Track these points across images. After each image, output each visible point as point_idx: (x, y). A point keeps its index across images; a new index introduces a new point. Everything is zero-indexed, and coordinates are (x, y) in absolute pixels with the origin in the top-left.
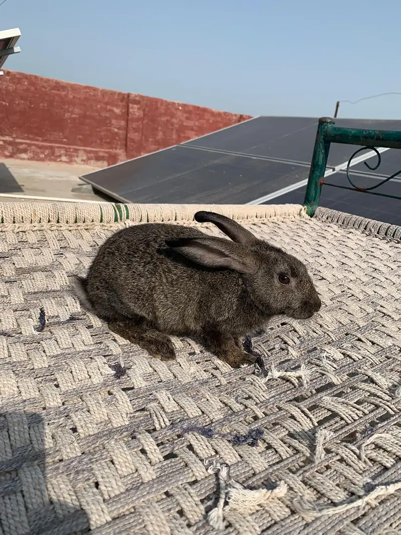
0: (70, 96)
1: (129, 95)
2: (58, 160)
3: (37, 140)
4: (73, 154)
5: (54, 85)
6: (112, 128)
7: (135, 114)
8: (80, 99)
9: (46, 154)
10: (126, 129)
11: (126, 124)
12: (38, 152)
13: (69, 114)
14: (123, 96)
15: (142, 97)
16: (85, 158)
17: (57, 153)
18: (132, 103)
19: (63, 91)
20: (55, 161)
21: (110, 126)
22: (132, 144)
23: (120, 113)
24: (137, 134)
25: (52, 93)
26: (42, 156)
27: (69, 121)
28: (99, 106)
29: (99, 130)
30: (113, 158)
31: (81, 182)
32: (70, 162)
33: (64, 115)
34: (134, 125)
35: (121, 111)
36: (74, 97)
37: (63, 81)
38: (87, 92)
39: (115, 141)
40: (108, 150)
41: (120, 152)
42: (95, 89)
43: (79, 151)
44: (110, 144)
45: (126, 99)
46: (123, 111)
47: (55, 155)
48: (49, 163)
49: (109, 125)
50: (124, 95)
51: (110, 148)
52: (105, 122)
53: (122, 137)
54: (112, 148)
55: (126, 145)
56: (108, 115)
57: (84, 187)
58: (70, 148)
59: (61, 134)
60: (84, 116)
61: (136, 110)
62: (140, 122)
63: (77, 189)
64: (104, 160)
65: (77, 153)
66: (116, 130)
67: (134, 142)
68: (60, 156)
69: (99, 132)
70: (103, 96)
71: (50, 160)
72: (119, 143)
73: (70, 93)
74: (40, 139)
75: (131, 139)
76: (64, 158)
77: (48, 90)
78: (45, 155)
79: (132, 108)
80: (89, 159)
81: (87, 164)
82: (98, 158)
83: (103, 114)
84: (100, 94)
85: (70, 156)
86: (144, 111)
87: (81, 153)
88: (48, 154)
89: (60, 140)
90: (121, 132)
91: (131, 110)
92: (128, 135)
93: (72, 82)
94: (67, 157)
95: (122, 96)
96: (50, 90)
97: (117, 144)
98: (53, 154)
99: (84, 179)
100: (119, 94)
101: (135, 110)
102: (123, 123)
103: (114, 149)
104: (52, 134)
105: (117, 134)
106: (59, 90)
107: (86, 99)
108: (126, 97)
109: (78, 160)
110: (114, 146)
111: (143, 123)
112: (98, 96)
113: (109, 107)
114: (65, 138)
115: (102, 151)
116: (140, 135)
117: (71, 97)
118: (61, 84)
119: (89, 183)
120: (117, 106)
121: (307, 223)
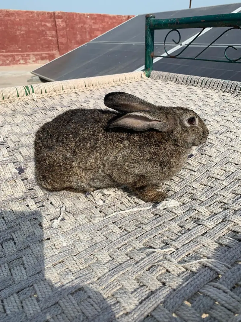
0: (17, 19)
1: (54, 13)
2: (18, 63)
3: (3, 52)
4: (26, 58)
5: (6, 13)
6: (48, 37)
7: (60, 25)
8: (24, 20)
9: (10, 60)
10: (57, 36)
11: (56, 32)
12: (5, 60)
13: (19, 32)
14: (51, 15)
15: (63, 13)
16: (34, 59)
17: (17, 58)
18: (57, 19)
19: (12, 17)
20: (17, 64)
21: (47, 36)
22: (62, 46)
23: (51, 26)
24: (64, 39)
25: (6, 19)
26: (8, 62)
27: (20, 36)
28: (37, 24)
29: (39, 39)
30: (52, 57)
31: (34, 75)
32: (26, 63)
33: (16, 32)
34: (61, 33)
35: (51, 25)
36: (20, 20)
37: (11, 10)
38: (28, 15)
39: (51, 46)
40: (48, 52)
41: (56, 52)
42: (32, 12)
43: (30, 56)
44: (48, 48)
45: (53, 16)
46: (53, 24)
47: (16, 60)
48: (13, 66)
49: (45, 35)
50: (51, 13)
51: (48, 51)
52: (42, 34)
53: (55, 42)
54: (50, 50)
55: (58, 47)
56: (43, 29)
57: (34, 78)
58: (24, 54)
59: (17, 46)
60: (28, 32)
61: (61, 23)
62: (65, 30)
63: (31, 80)
64: (46, 59)
65: (29, 57)
66: (50, 38)
67: (63, 45)
68: (19, 60)
69: (40, 41)
70: (38, 16)
71: (14, 64)
72: (54, 46)
73: (16, 18)
74: (4, 51)
75: (60, 42)
76: (22, 62)
77: (2, 17)
78: (10, 61)
79: (58, 21)
80: (37, 60)
81: (37, 63)
82: (43, 59)
83: (40, 29)
84: (35, 15)
85: (26, 60)
86: (66, 22)
87: (31, 56)
88: (11, 60)
89: (17, 49)
90: (53, 39)
91: (57, 23)
92: (59, 41)
93: (17, 10)
94: (24, 60)
95: (50, 14)
96: (4, 17)
97: (53, 48)
98: (14, 59)
99: (34, 73)
100: (48, 13)
102: (54, 33)
103: (52, 51)
104: (11, 47)
105: (51, 41)
106: (9, 16)
107: (28, 20)
108: (53, 14)
109: (31, 61)
110: (51, 49)
111: (66, 30)
112: (35, 16)
113: (43, 23)
114: (20, 48)
115: (44, 53)
116: (66, 39)
117: (18, 20)
118: (10, 12)
119: (37, 75)
120: (48, 22)
121: (144, 81)
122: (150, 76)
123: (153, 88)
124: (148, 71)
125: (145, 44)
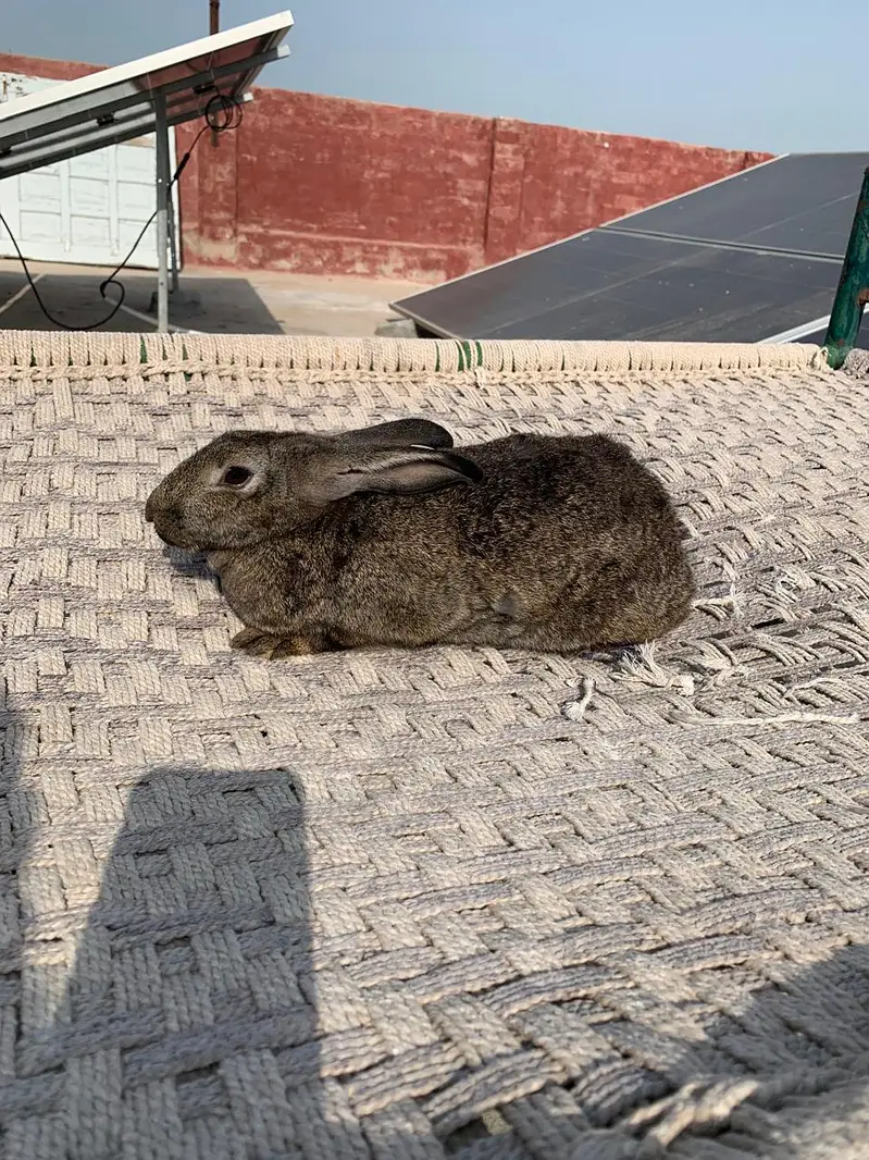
0: (374, 133)
1: (494, 123)
2: (348, 271)
3: (309, 230)
4: (377, 256)
5: (345, 110)
6: (460, 198)
7: (507, 164)
8: (394, 138)
9: (325, 259)
10: (488, 198)
11: (487, 187)
12: (311, 257)
13: (372, 172)
14: (484, 127)
15: (524, 125)
16: (401, 265)
17: (347, 255)
18: (500, 141)
19: (362, 124)
20: (343, 272)
21: (456, 195)
22: (498, 230)
23: (476, 164)
24: (509, 208)
25: (341, 129)
26: (318, 263)
27: (372, 187)
28: (432, 152)
29: (430, 202)
30: (456, 263)
31: (396, 315)
32: (372, 274)
33: (363, 173)
34: (504, 188)
35: (478, 160)
36: (383, 135)
37: (361, 101)
38: (410, 122)
39: (463, 226)
40: (448, 247)
41: (473, 249)
42: (425, 115)
43: (390, 251)
44: (453, 233)
45: (490, 133)
46: (483, 158)
47: (344, 260)
48: (331, 277)
49: (451, 191)
50: (485, 124)
51: (451, 243)
52: (444, 185)
53: (477, 216)
54: (455, 241)
55: (485, 236)
56: (449, 169)
57: (399, 324)
58: (372, 246)
59: (355, 215)
60: (400, 176)
61: (510, 155)
62: (517, 182)
63: (387, 329)
64: (439, 268)
65: (387, 255)
66: (466, 202)
67: (502, 226)
68: (352, 263)
69: (431, 207)
70: (442, 129)
71: (334, 271)
72: (471, 229)
73: (373, 128)
74: (315, 226)
75: (495, 219)
76: (360, 267)
77: (331, 123)
78: (324, 262)
79: (501, 152)
80: (409, 267)
81: (405, 277)
82: (427, 265)
83: (441, 168)
84: (434, 124)
85: (373, 263)
86: (526, 155)
87: (394, 254)
88: (329, 260)
89: (354, 227)
90: (475, 205)
91: (498, 156)
92: (491, 212)
93: (378, 103)
94: (366, 263)
95: (480, 126)
96: (335, 123)
97: (467, 233)
98: (339, 257)
99: (399, 307)
100: (475, 122)
101: (507, 155)
102: (480, 186)
103: (461, 244)
104: (337, 216)
105: (466, 209)
106: (353, 122)
107: (406, 138)
108: (489, 127)
109: (388, 269)
110: (461, 236)
111: (522, 182)
112: (431, 129)
113: (453, 153)
114: (363, 223)
115: (435, 250)
116: (517, 210)
117: (376, 134)
118: (358, 108)
119: (408, 317)
120: (470, 150)
121: (822, 380)
122: (844, 366)
123: (854, 404)
124: (838, 348)
125: (842, 262)
